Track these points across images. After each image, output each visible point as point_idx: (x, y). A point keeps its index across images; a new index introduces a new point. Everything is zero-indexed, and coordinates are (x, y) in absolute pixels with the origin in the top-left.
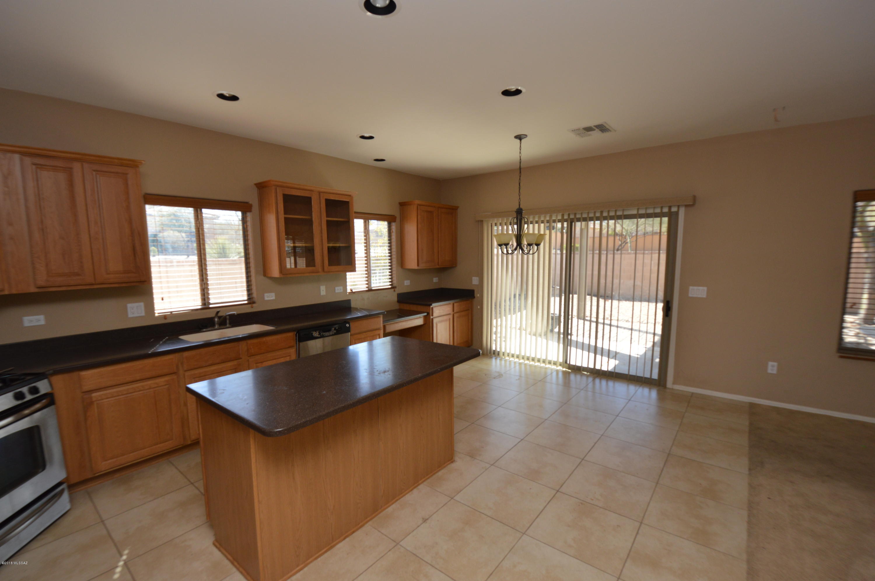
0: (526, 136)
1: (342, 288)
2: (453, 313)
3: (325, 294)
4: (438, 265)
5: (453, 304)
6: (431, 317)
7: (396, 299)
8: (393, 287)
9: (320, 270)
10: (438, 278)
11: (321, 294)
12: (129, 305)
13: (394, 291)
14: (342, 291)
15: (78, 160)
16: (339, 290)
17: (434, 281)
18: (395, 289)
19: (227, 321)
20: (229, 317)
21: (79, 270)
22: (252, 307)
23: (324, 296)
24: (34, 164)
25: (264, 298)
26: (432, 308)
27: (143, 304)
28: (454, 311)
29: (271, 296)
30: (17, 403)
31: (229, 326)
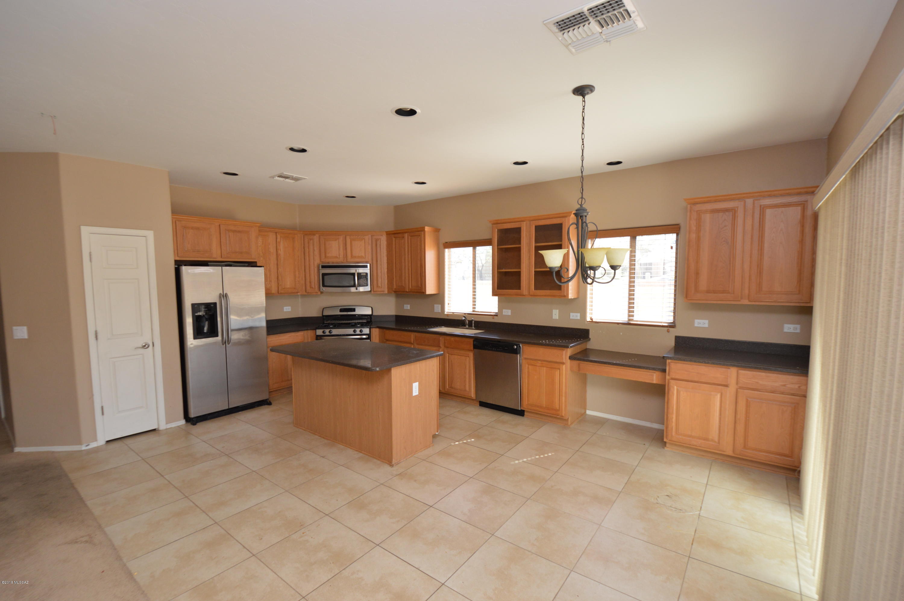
1: (579, 314)
3: (557, 318)
4: (749, 298)
6: (667, 377)
8: (670, 326)
10: (798, 326)
11: (553, 318)
12: (435, 305)
13: (668, 331)
14: (579, 318)
15: (406, 233)
16: (575, 316)
17: (786, 330)
18: (671, 329)
19: (473, 325)
20: (473, 322)
21: (404, 285)
22: (493, 318)
23: (556, 320)
24: (395, 238)
25: (502, 312)
26: (669, 363)
27: (440, 305)
28: (737, 383)
29: (507, 312)
30: (353, 333)
31: (473, 328)
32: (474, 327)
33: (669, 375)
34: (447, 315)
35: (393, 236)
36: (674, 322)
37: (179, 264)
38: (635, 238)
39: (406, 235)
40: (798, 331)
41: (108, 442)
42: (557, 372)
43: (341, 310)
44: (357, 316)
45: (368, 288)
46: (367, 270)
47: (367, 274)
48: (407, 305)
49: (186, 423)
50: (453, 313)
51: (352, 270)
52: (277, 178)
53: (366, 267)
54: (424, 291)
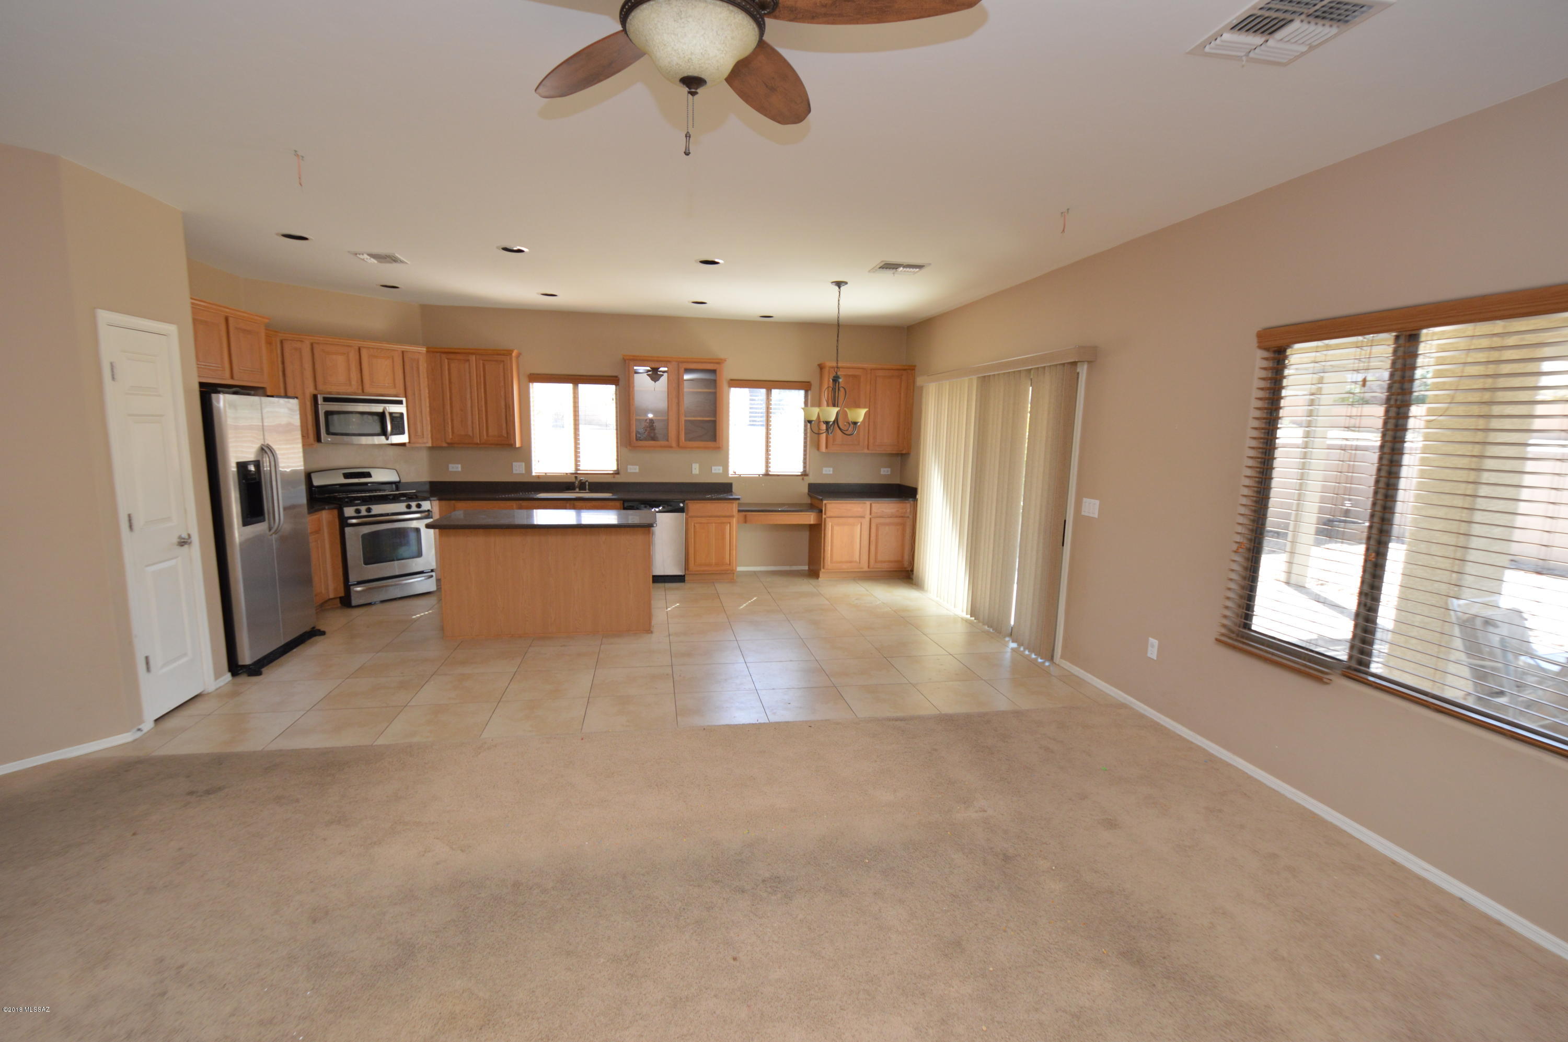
0: (846, 283)
1: (721, 468)
2: (870, 516)
3: (697, 472)
4: (868, 449)
5: (871, 504)
6: (824, 516)
7: (806, 490)
8: (804, 474)
9: (674, 444)
10: (889, 469)
11: (693, 473)
12: (514, 464)
13: (803, 479)
14: (721, 471)
15: (472, 354)
16: (717, 470)
17: (882, 473)
18: (805, 477)
19: (587, 487)
20: (587, 483)
21: (470, 433)
22: (614, 477)
23: (696, 475)
24: (448, 359)
25: (627, 469)
26: (825, 504)
27: (523, 464)
28: (871, 514)
29: (633, 469)
30: (406, 510)
31: (587, 491)
32: (589, 490)
33: (825, 514)
34: (538, 477)
35: (444, 356)
36: (805, 471)
37: (207, 391)
38: (771, 391)
39: (473, 358)
40: (889, 473)
41: (156, 720)
42: (728, 527)
43: (347, 476)
44: (369, 485)
45: (403, 439)
46: (401, 409)
47: (402, 414)
48: (457, 465)
49: (233, 679)
50: (546, 473)
51: (378, 408)
52: (366, 256)
53: (400, 402)
54: (512, 442)
